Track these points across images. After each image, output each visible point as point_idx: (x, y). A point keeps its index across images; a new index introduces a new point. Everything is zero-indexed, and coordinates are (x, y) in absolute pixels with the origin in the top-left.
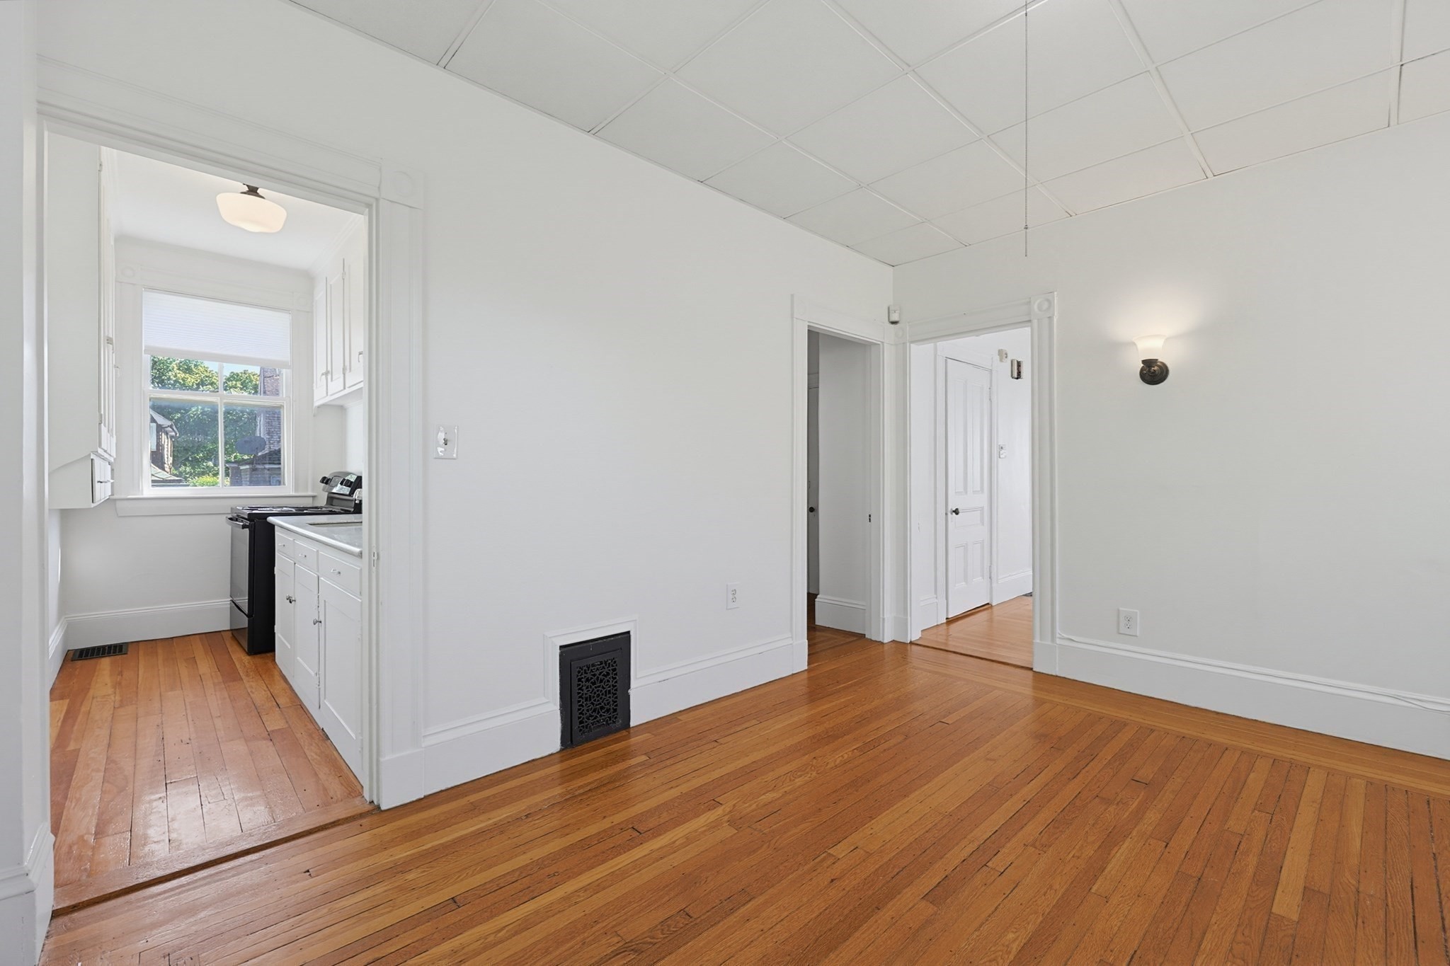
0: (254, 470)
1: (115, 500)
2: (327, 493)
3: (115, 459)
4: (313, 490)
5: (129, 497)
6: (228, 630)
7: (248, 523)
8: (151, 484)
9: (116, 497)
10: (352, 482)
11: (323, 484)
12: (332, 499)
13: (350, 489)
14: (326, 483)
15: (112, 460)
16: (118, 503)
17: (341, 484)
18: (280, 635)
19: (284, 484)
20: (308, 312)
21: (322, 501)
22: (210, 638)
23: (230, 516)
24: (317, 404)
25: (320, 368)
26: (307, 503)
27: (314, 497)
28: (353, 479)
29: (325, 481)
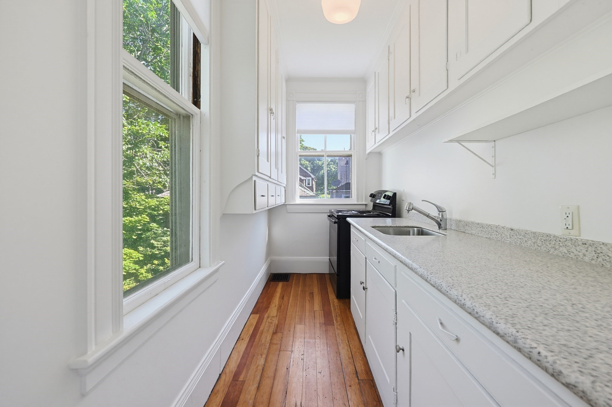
0: (337, 192)
1: (286, 205)
2: (373, 203)
3: (286, 185)
4: (365, 201)
5: (291, 203)
6: (328, 274)
7: (337, 220)
8: (299, 197)
9: (286, 203)
10: (390, 197)
11: (371, 198)
12: (375, 206)
13: (390, 201)
14: (373, 197)
15: (285, 186)
16: (288, 206)
17: (384, 198)
18: (353, 296)
19: (352, 197)
20: (363, 101)
21: (370, 208)
22: (321, 276)
23: (329, 214)
24: (368, 152)
25: (370, 127)
26: (362, 208)
27: (366, 205)
28: (391, 194)
29: (373, 196)
